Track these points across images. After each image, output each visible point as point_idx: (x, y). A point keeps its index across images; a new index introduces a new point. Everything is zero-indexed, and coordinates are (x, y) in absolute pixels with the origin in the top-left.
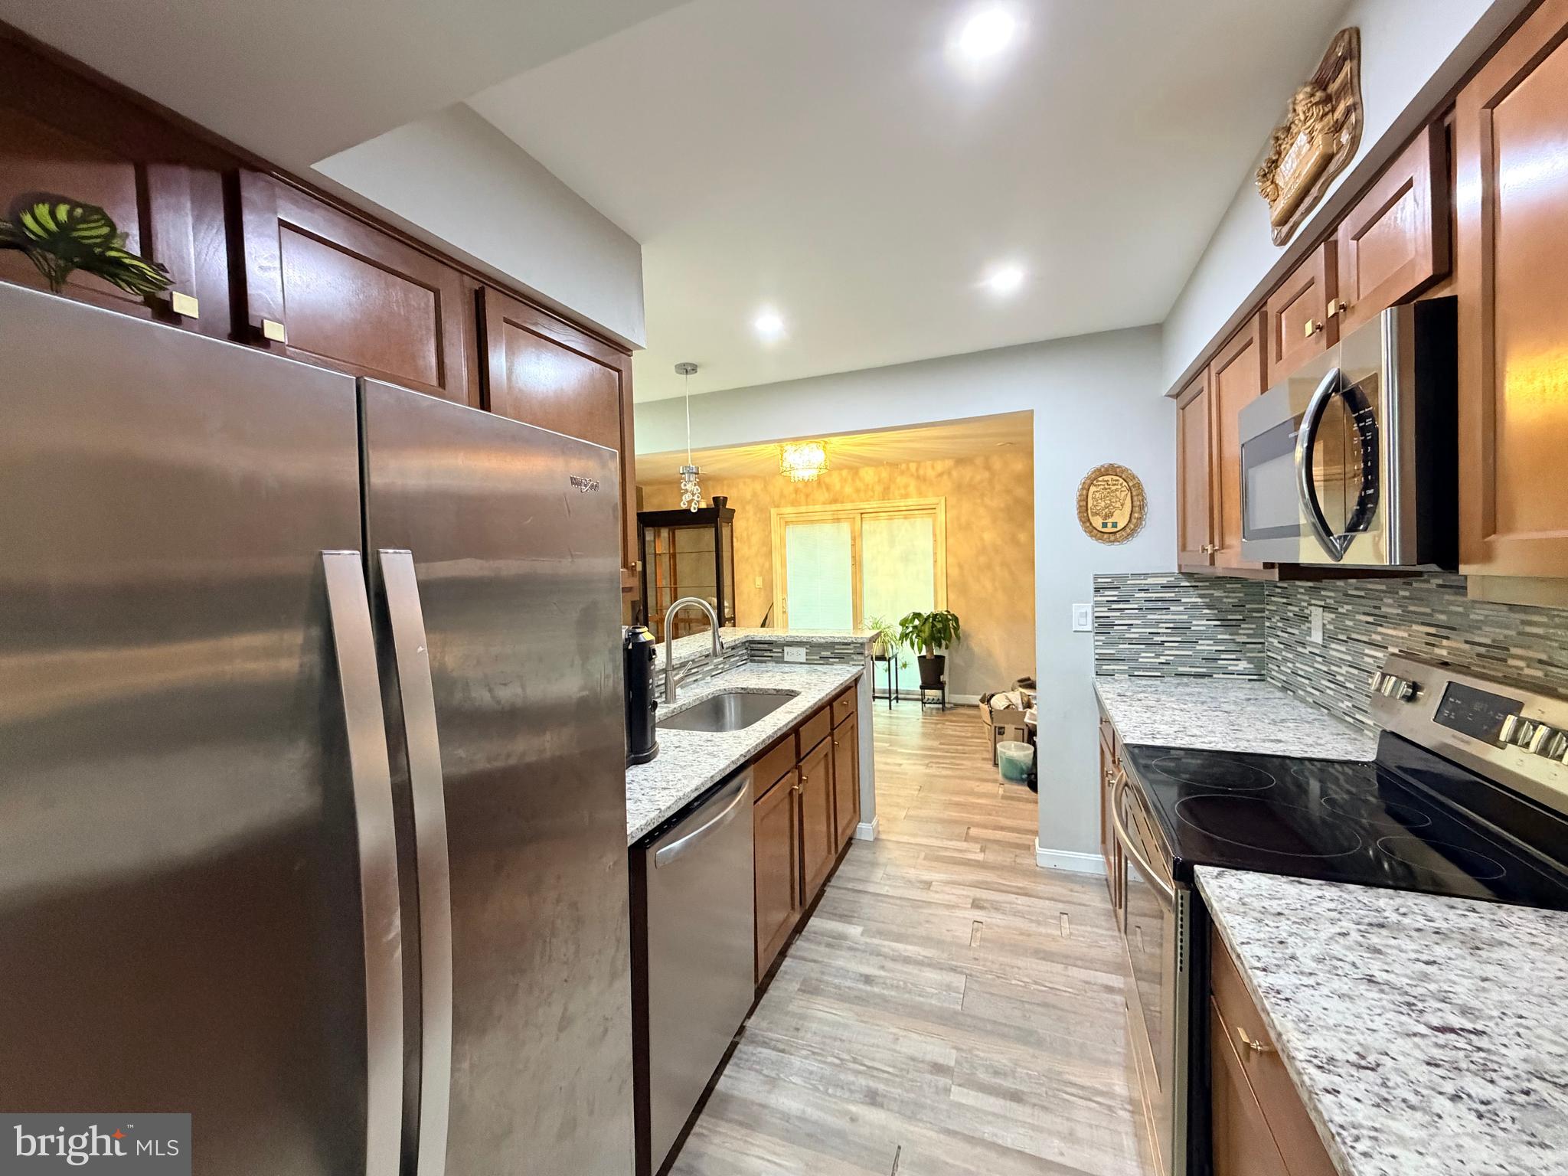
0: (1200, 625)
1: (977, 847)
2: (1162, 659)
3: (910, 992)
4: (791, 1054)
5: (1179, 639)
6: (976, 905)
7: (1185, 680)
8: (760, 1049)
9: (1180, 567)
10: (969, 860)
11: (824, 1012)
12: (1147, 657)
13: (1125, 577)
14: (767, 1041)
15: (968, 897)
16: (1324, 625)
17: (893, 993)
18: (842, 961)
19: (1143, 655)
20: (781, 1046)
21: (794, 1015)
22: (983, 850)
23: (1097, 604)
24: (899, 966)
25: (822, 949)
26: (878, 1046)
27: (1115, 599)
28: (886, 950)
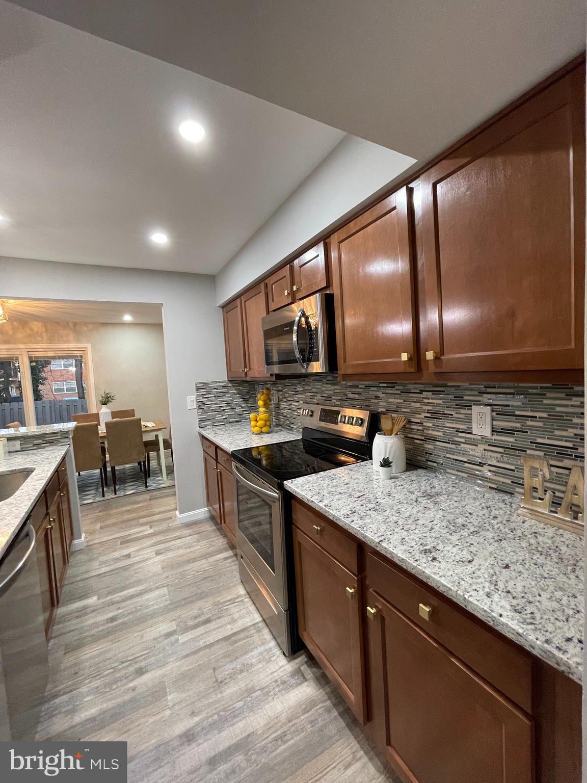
0: (236, 401)
1: (148, 526)
2: (224, 417)
3: (140, 610)
4: (78, 689)
5: (229, 408)
6: (158, 553)
7: (233, 424)
8: (53, 702)
9: (228, 379)
10: (146, 535)
11: (89, 653)
12: (219, 417)
13: (207, 384)
14: (57, 693)
15: (152, 552)
16: (278, 397)
17: (131, 617)
18: (90, 620)
19: (217, 416)
20: (69, 689)
21: (71, 667)
22: (151, 527)
23: (198, 396)
24: (129, 602)
25: (75, 622)
26: (133, 647)
27: (205, 393)
28: (118, 598)
